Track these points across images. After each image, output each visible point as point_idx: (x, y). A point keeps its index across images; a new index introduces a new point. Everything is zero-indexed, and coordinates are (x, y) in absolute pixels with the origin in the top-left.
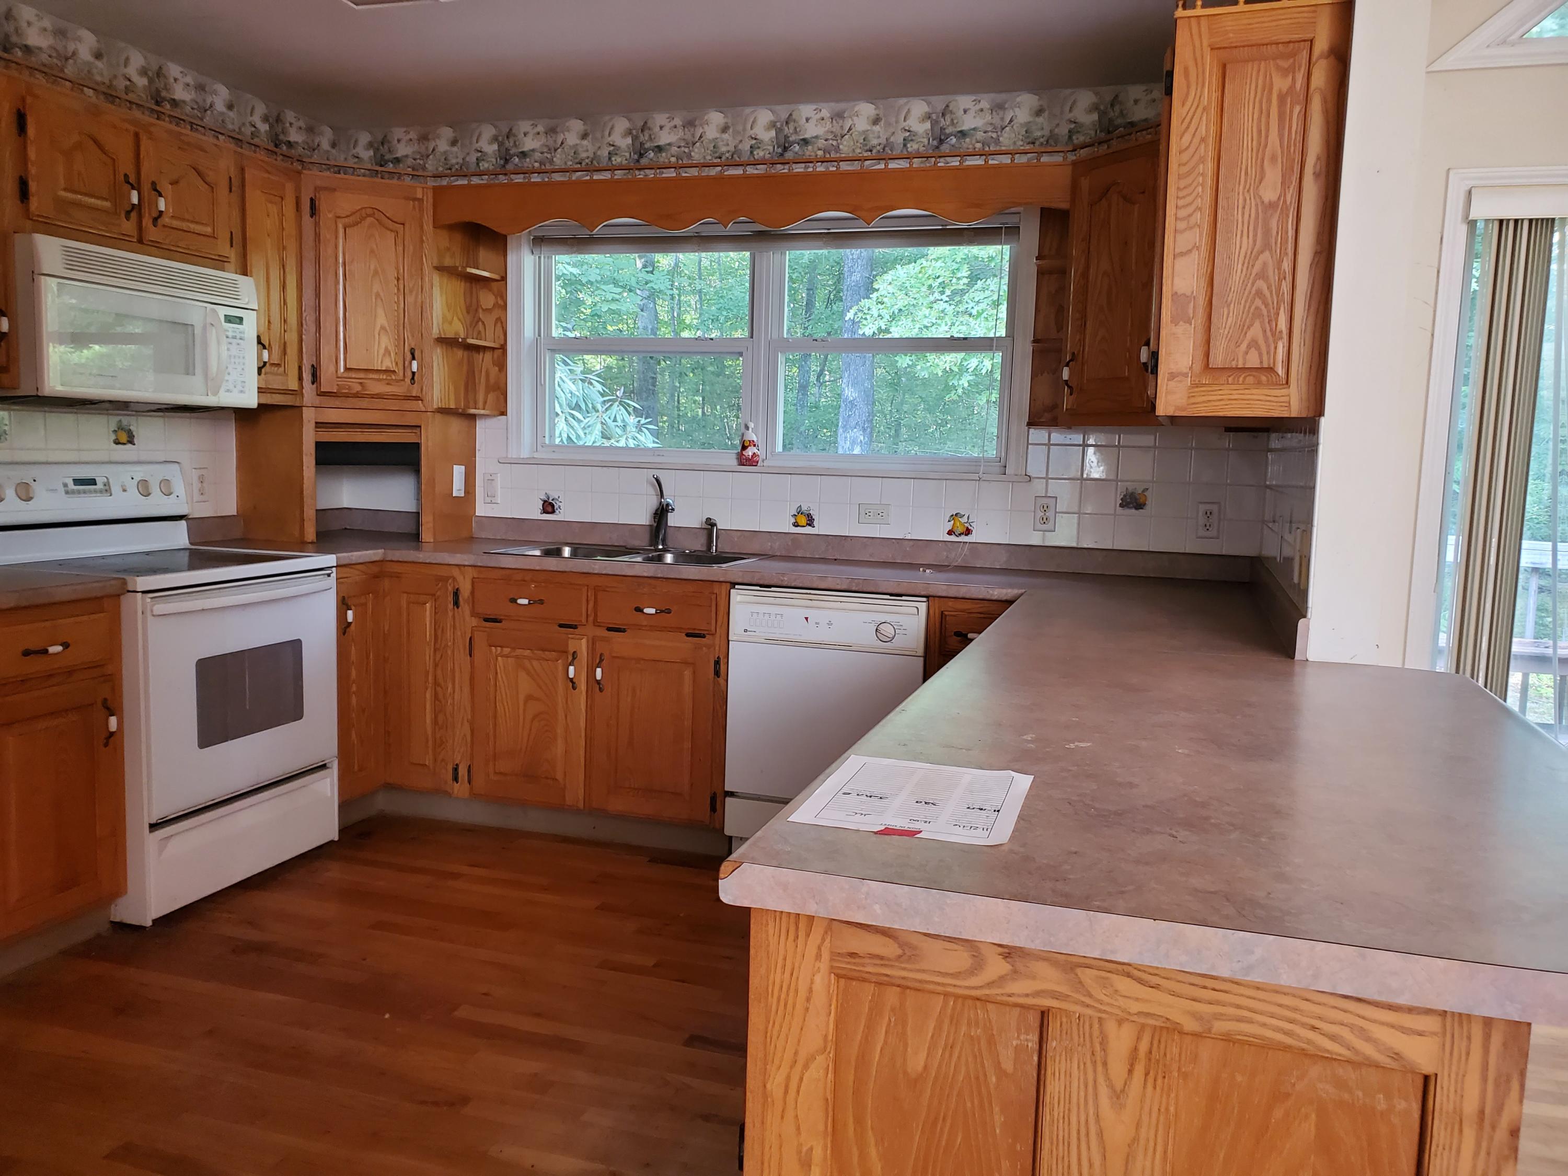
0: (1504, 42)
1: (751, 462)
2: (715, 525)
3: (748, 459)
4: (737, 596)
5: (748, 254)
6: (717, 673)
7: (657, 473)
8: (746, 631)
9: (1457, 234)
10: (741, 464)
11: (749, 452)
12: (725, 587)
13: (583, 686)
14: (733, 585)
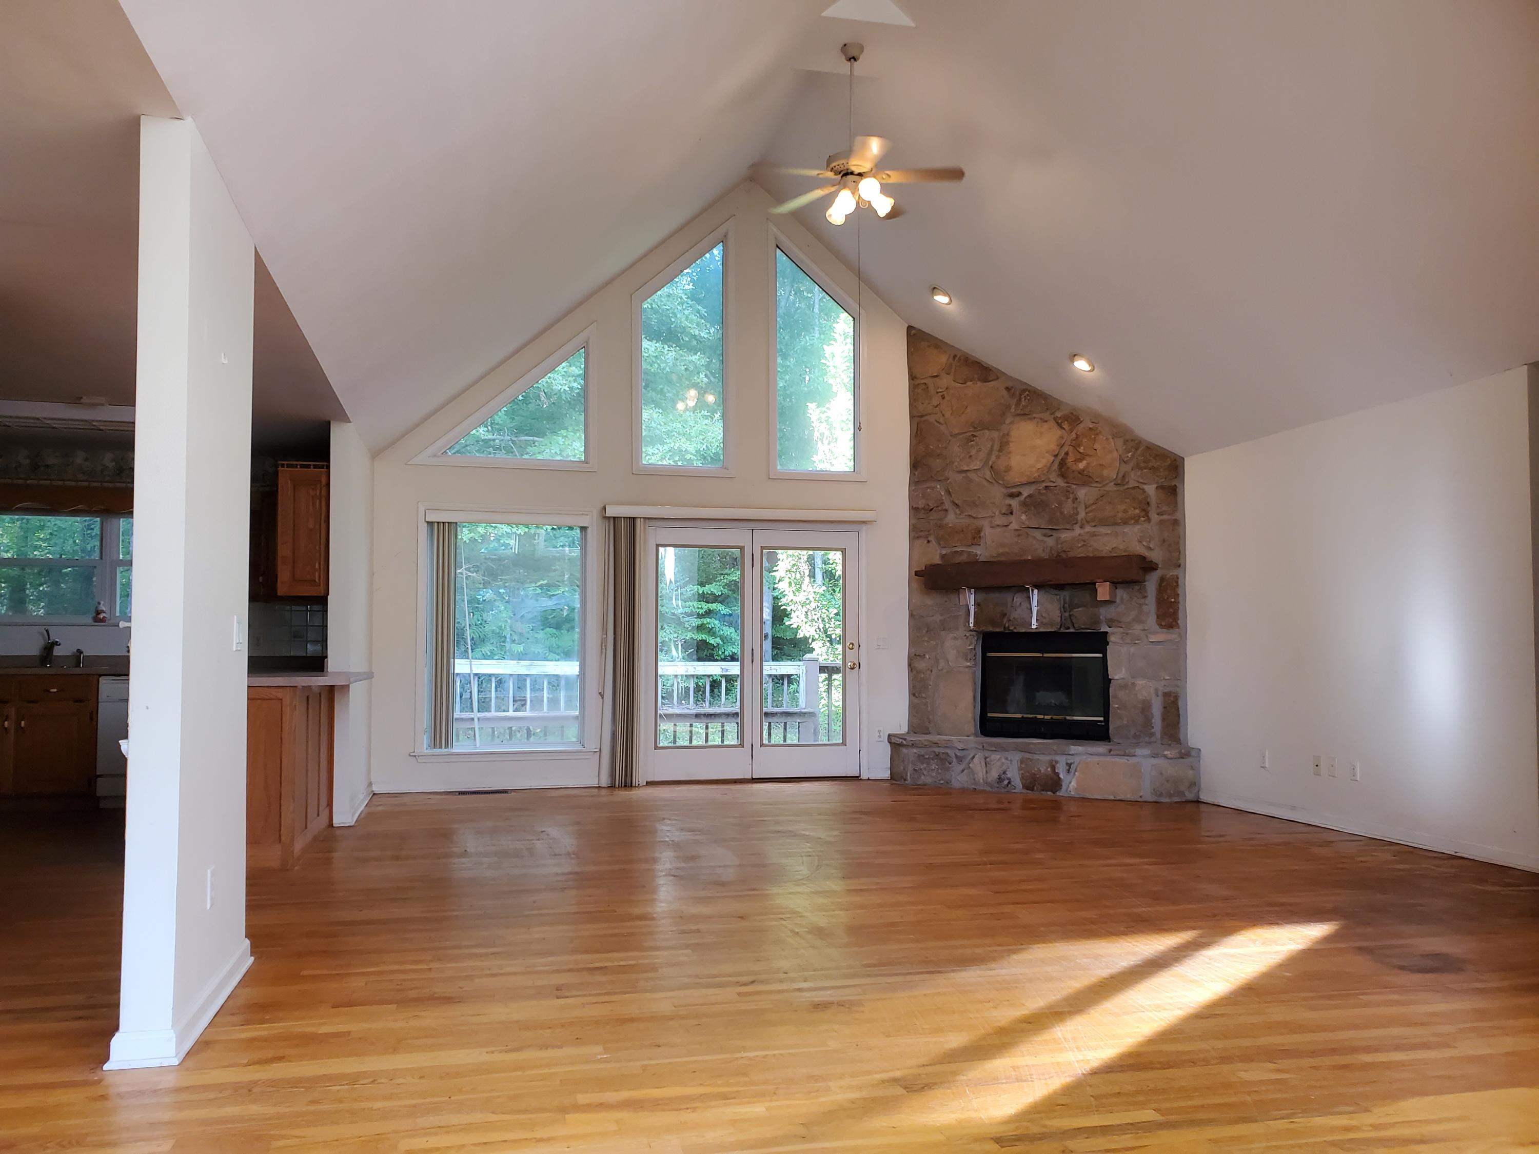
0: (435, 456)
1: (103, 620)
2: (82, 653)
3: (100, 619)
4: (103, 681)
5: (98, 519)
6: (91, 719)
7: (47, 628)
8: (108, 697)
9: (424, 528)
10: (96, 621)
11: (101, 616)
12: (96, 677)
13: (12, 732)
14: (101, 675)
